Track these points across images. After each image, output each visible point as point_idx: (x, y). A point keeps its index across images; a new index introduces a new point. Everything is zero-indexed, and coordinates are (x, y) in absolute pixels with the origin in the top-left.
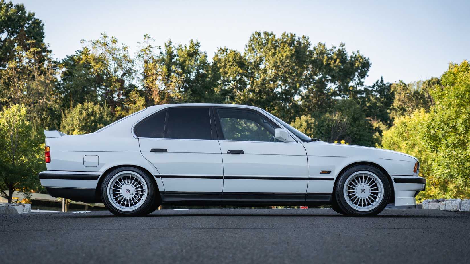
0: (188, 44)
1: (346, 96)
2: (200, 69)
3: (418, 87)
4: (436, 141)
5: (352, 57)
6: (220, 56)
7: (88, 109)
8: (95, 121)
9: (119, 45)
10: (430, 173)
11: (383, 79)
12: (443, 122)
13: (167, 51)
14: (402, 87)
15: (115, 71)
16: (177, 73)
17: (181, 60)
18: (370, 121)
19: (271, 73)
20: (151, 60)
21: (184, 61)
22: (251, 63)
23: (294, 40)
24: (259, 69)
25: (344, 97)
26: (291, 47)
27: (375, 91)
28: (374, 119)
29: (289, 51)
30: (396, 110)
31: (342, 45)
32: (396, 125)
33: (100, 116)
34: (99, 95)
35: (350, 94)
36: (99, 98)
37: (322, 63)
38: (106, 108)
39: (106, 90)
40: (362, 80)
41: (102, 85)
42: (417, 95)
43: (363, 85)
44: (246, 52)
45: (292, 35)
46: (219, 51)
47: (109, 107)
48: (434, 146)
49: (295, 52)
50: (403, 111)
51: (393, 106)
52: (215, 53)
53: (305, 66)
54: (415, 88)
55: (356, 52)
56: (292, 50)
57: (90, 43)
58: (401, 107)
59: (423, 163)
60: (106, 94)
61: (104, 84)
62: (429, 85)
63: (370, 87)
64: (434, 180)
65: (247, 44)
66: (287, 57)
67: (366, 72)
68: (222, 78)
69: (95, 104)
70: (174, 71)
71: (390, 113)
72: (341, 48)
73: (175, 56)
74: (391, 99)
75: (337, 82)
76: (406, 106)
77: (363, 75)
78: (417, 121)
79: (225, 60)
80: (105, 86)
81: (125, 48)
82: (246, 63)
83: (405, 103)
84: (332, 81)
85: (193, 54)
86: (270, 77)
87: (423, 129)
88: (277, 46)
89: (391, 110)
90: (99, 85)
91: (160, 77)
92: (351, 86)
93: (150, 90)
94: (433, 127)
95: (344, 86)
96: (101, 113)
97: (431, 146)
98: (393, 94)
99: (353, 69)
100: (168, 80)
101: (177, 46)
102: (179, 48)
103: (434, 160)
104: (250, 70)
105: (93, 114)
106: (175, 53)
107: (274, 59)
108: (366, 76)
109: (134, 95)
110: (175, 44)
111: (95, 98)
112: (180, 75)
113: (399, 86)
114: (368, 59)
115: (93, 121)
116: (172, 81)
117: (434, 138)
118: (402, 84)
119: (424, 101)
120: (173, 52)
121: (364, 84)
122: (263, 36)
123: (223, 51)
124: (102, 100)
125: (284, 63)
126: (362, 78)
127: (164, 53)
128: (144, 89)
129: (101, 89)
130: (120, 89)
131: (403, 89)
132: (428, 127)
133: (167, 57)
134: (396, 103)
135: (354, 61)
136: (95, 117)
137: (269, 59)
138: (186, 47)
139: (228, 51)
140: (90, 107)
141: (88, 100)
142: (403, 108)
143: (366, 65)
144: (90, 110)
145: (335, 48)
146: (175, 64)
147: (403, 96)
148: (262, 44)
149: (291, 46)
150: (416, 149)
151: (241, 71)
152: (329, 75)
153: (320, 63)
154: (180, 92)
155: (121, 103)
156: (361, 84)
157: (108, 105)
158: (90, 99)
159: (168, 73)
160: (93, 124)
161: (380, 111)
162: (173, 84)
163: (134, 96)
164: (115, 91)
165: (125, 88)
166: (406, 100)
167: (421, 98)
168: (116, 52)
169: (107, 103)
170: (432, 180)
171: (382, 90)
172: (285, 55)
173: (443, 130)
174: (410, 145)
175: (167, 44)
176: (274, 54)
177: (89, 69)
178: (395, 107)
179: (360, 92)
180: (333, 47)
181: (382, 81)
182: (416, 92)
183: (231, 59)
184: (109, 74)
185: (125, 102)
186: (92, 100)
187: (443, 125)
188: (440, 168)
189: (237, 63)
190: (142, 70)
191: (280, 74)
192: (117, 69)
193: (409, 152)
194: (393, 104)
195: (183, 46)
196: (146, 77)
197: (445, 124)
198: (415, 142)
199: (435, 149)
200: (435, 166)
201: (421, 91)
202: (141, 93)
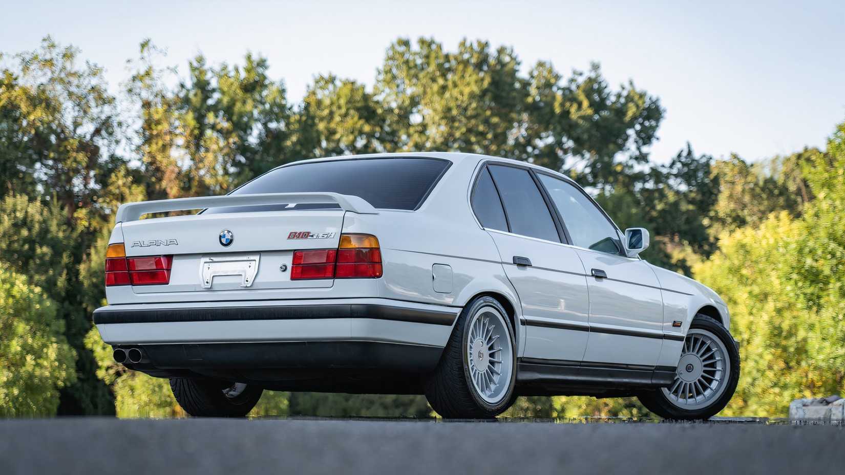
0: (242, 64)
1: (608, 187)
2: (271, 121)
3: (774, 170)
4: (818, 283)
5: (619, 96)
6: (320, 94)
7: (15, 211)
8: (30, 241)
9: (79, 65)
10: (802, 360)
11: (693, 148)
12: (835, 239)
13: (195, 80)
14: (736, 170)
15: (76, 125)
16: (220, 131)
17: (226, 100)
18: (664, 244)
19: (436, 132)
20: (159, 99)
21: (233, 103)
22: (391, 110)
23: (487, 56)
24: (409, 125)
25: (603, 189)
26: (482, 74)
27: (676, 176)
28: (672, 240)
29: (476, 82)
30: (723, 222)
31: (596, 67)
32: (724, 250)
33: (41, 229)
34: (41, 181)
35: (616, 181)
36: (40, 188)
37: (552, 111)
38: (56, 210)
39: (57, 170)
40: (645, 149)
41: (47, 157)
42: (771, 186)
43: (647, 161)
44: (380, 85)
45: (479, 43)
46: (317, 82)
47: (62, 208)
48: (812, 294)
49: (491, 84)
50: (741, 222)
51: (716, 212)
52: (308, 86)
53: (514, 115)
54: (767, 173)
55: (627, 85)
56: (482, 80)
57: (18, 61)
58: (734, 215)
59: (786, 338)
60: (57, 176)
61: (52, 155)
62: (797, 164)
63: (663, 166)
64: (810, 375)
65: (381, 67)
66: (472, 96)
67: (654, 129)
68: (324, 144)
69: (32, 200)
70: (213, 127)
71: (710, 226)
72: (593, 75)
73: (214, 90)
74: (711, 193)
75: (587, 155)
76: (746, 212)
77: (646, 137)
78: (772, 241)
79: (332, 104)
80: (54, 159)
81: (95, 72)
82: (380, 111)
83: (744, 206)
84: (577, 152)
85: (253, 86)
86: (434, 142)
87: (788, 256)
88: (449, 70)
89: (711, 218)
90: (42, 158)
91: (180, 141)
92: (620, 164)
93: (158, 169)
94: (810, 252)
95: (603, 162)
96: (45, 221)
97: (805, 294)
98: (716, 181)
99: (622, 122)
100: (198, 147)
101: (217, 68)
102: (222, 73)
103: (811, 327)
104: (389, 126)
105: (25, 223)
106: (214, 83)
107: (443, 102)
108: (654, 141)
109: (119, 180)
110: (212, 63)
111: (30, 188)
112: (225, 134)
113: (731, 166)
114: (657, 100)
115: (27, 240)
116: (207, 150)
117: (813, 277)
118: (736, 162)
119: (788, 200)
120: (208, 83)
121: (650, 158)
122: (415, 47)
123: (327, 82)
124: (47, 192)
125: (466, 109)
126: (644, 144)
127: (189, 84)
128: (143, 169)
129: (46, 166)
130: (89, 167)
131: (740, 173)
132: (800, 251)
133: (196, 95)
134: (723, 206)
135: (626, 104)
136: (30, 230)
137: (432, 102)
138: (237, 70)
139: (338, 83)
140: (19, 208)
141: (14, 190)
142: (738, 216)
143: (653, 113)
144: (20, 215)
145: (581, 74)
146: (215, 108)
147: (739, 188)
148: (416, 66)
149: (481, 70)
150: (770, 305)
151: (367, 128)
152: (569, 138)
153: (547, 110)
154: (226, 173)
155: (89, 198)
156: (642, 158)
157: (60, 203)
158: (19, 188)
159: (199, 128)
160: (26, 247)
161: (688, 221)
162: (210, 156)
163: (120, 182)
164: (77, 171)
165: (100, 167)
166: (747, 198)
167: (781, 194)
168: (75, 81)
169: (58, 199)
170: (807, 376)
171: (691, 173)
172: (467, 91)
173: (834, 256)
174: (756, 296)
175: (195, 64)
176: (444, 88)
177: (16, 120)
178: (721, 214)
179: (641, 177)
180: (575, 73)
181: (690, 153)
182: (770, 181)
183: (342, 101)
184: (63, 132)
185: (98, 197)
186: (23, 191)
187: (833, 245)
188: (827, 344)
189: (358, 109)
190: (139, 124)
191: (458, 134)
192: (79, 120)
193: (754, 311)
194: (717, 208)
195: (231, 68)
196: (148, 140)
197: (840, 244)
198: (768, 289)
199: (814, 303)
200: (814, 343)
201: (780, 178)
202: (137, 177)
